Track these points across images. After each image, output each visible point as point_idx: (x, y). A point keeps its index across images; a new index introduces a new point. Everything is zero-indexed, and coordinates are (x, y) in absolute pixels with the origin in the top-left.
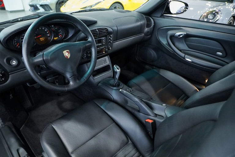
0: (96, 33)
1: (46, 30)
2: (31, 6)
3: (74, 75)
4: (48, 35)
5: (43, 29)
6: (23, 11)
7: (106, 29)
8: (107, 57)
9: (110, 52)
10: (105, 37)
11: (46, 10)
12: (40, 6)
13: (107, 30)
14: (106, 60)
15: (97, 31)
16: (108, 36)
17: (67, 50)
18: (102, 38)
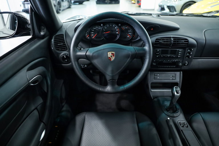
0: (170, 42)
1: (116, 28)
2: (160, 6)
3: (112, 79)
4: (117, 33)
5: (114, 26)
6: (154, 10)
7: (186, 39)
8: (179, 73)
9: (184, 68)
10: (183, 49)
11: (170, 11)
12: (166, 6)
13: (188, 41)
14: (176, 75)
15: (171, 40)
16: (187, 49)
17: (113, 52)
18: (178, 50)
